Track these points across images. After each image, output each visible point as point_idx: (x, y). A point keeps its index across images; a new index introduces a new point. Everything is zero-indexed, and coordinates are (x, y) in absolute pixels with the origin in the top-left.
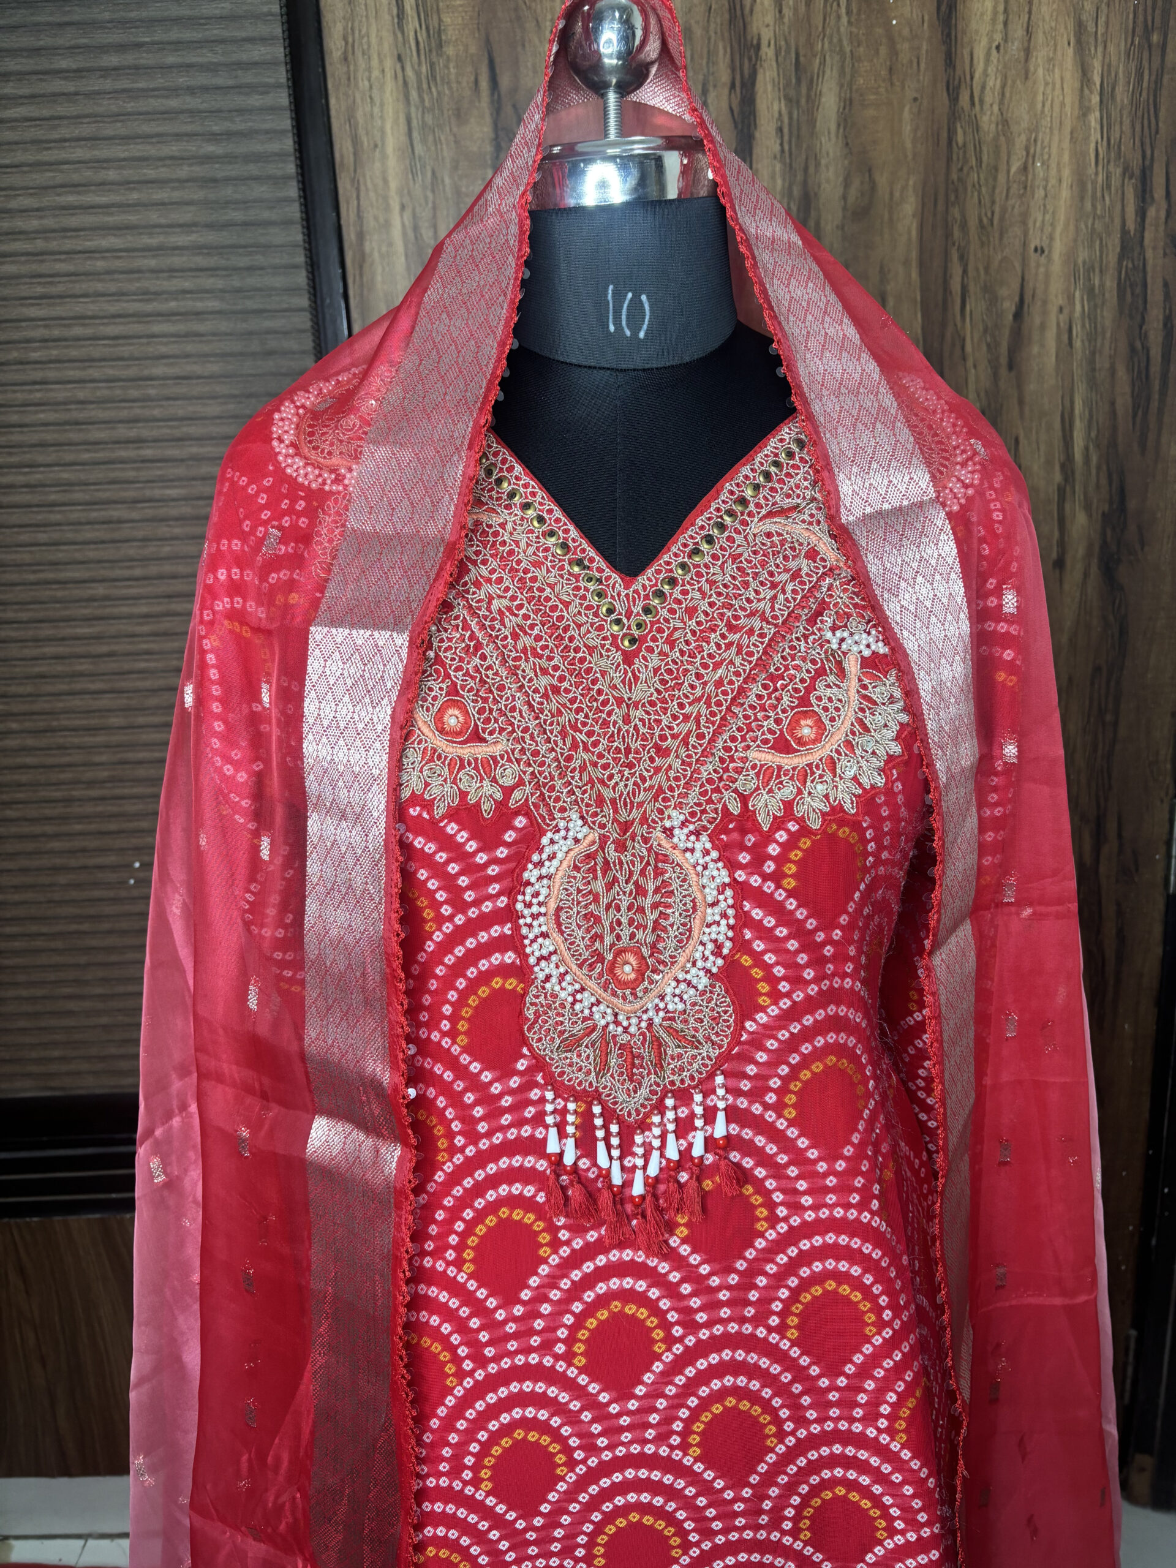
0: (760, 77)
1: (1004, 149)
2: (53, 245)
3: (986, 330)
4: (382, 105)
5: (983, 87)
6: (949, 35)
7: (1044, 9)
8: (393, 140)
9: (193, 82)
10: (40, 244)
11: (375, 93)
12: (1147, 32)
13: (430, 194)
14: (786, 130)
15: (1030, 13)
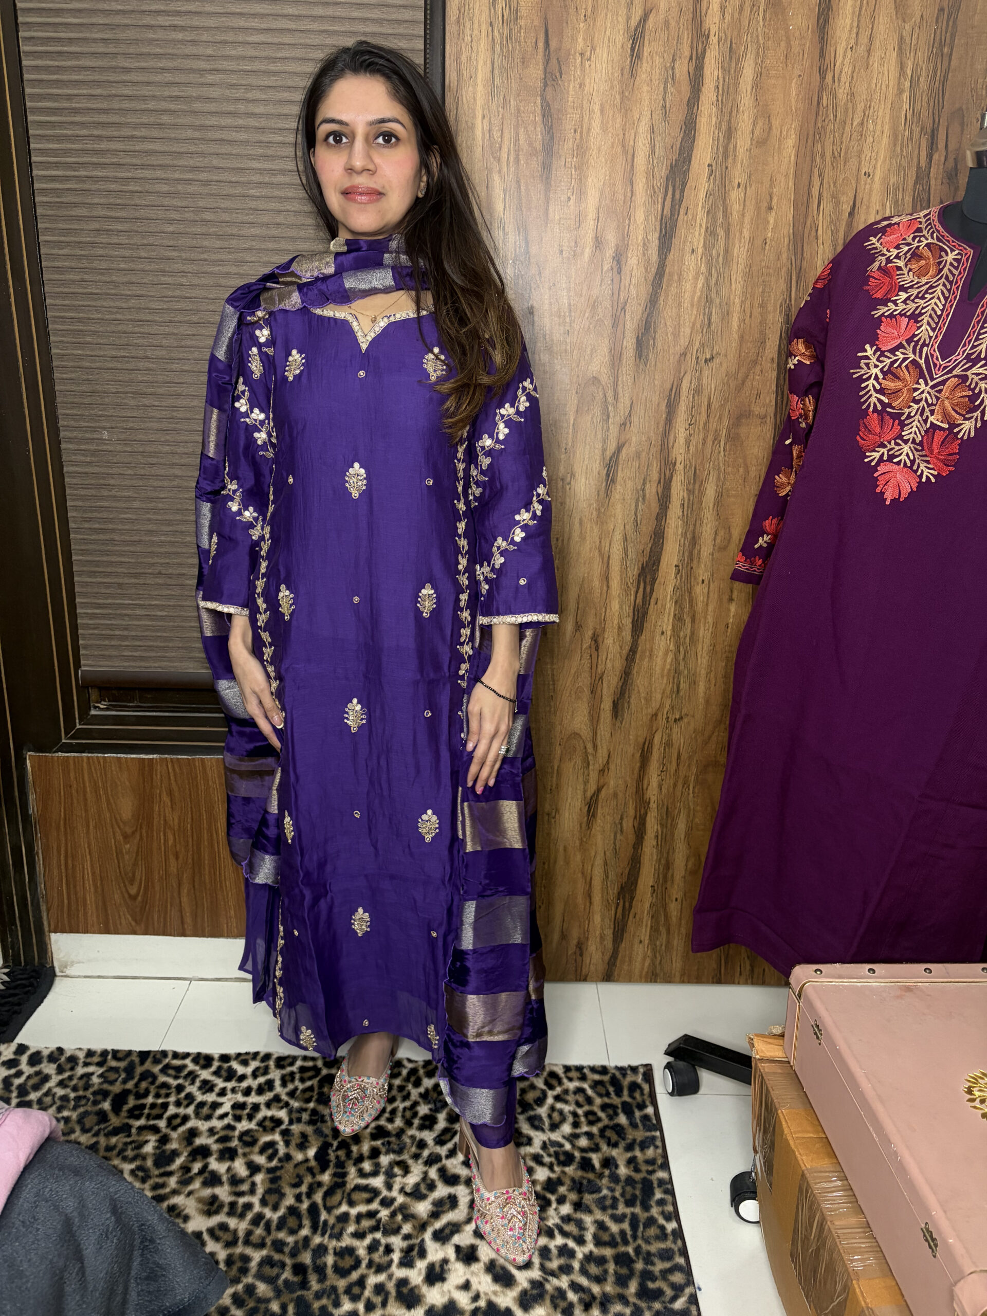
0: (708, 54)
1: (850, 111)
2: (272, 123)
3: (831, 222)
4: (477, 52)
5: (841, 72)
6: (823, 38)
7: (881, 26)
8: (482, 74)
9: (367, 30)
10: (263, 122)
11: (474, 44)
12: (941, 46)
13: (501, 110)
14: (721, 88)
15: (872, 28)
